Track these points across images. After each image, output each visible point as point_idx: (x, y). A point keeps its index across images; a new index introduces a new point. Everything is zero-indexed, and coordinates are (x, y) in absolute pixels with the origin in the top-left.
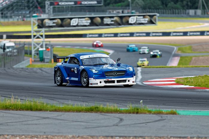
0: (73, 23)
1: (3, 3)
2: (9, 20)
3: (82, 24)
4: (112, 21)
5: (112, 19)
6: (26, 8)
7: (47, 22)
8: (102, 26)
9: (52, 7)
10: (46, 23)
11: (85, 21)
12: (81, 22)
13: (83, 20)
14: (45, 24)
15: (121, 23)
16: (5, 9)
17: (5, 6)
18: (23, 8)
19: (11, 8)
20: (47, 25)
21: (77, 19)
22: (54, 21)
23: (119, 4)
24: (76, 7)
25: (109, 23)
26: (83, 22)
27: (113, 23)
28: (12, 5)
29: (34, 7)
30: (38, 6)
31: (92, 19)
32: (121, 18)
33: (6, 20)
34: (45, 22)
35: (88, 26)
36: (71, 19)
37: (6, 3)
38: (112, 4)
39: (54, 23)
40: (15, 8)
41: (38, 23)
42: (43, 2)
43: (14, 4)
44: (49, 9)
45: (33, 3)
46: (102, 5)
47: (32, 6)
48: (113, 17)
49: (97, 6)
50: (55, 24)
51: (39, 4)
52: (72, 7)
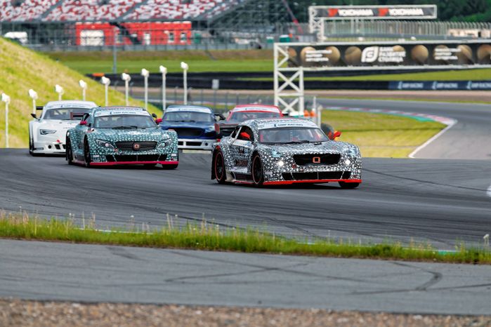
0: (367, 57)
1: (216, 9)
2: (226, 48)
3: (387, 60)
4: (453, 54)
5: (454, 50)
6: (267, 21)
7: (309, 54)
8: (431, 64)
9: (322, 19)
10: (307, 56)
11: (394, 54)
12: (384, 55)
13: (389, 52)
14: (306, 58)
15: (473, 60)
16: (219, 23)
17: (219, 14)
18: (260, 20)
19: (232, 20)
20: (308, 60)
21: (376, 49)
22: (325, 52)
23: (474, 17)
24: (375, 20)
25: (446, 58)
26: (390, 54)
27: (455, 58)
28: (234, 14)
29: (283, 19)
30: (293, 17)
31: (408, 48)
32: (474, 47)
33: (221, 48)
34: (305, 54)
35: (401, 63)
36: (362, 47)
37: (222, 9)
38: (457, 15)
39: (324, 55)
40: (240, 20)
41: (290, 55)
42: (305, 9)
43: (240, 12)
44: (317, 24)
45: (283, 10)
46: (435, 16)
47: (279, 18)
48: (455, 46)
49: (423, 20)
50: (326, 59)
51: (295, 12)
52: (369, 20)
